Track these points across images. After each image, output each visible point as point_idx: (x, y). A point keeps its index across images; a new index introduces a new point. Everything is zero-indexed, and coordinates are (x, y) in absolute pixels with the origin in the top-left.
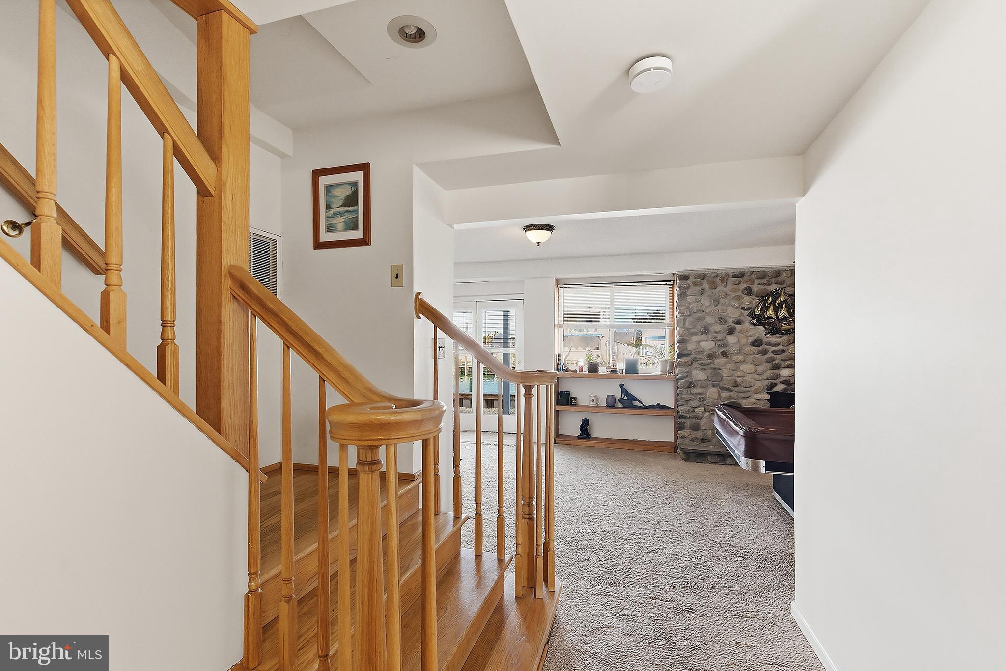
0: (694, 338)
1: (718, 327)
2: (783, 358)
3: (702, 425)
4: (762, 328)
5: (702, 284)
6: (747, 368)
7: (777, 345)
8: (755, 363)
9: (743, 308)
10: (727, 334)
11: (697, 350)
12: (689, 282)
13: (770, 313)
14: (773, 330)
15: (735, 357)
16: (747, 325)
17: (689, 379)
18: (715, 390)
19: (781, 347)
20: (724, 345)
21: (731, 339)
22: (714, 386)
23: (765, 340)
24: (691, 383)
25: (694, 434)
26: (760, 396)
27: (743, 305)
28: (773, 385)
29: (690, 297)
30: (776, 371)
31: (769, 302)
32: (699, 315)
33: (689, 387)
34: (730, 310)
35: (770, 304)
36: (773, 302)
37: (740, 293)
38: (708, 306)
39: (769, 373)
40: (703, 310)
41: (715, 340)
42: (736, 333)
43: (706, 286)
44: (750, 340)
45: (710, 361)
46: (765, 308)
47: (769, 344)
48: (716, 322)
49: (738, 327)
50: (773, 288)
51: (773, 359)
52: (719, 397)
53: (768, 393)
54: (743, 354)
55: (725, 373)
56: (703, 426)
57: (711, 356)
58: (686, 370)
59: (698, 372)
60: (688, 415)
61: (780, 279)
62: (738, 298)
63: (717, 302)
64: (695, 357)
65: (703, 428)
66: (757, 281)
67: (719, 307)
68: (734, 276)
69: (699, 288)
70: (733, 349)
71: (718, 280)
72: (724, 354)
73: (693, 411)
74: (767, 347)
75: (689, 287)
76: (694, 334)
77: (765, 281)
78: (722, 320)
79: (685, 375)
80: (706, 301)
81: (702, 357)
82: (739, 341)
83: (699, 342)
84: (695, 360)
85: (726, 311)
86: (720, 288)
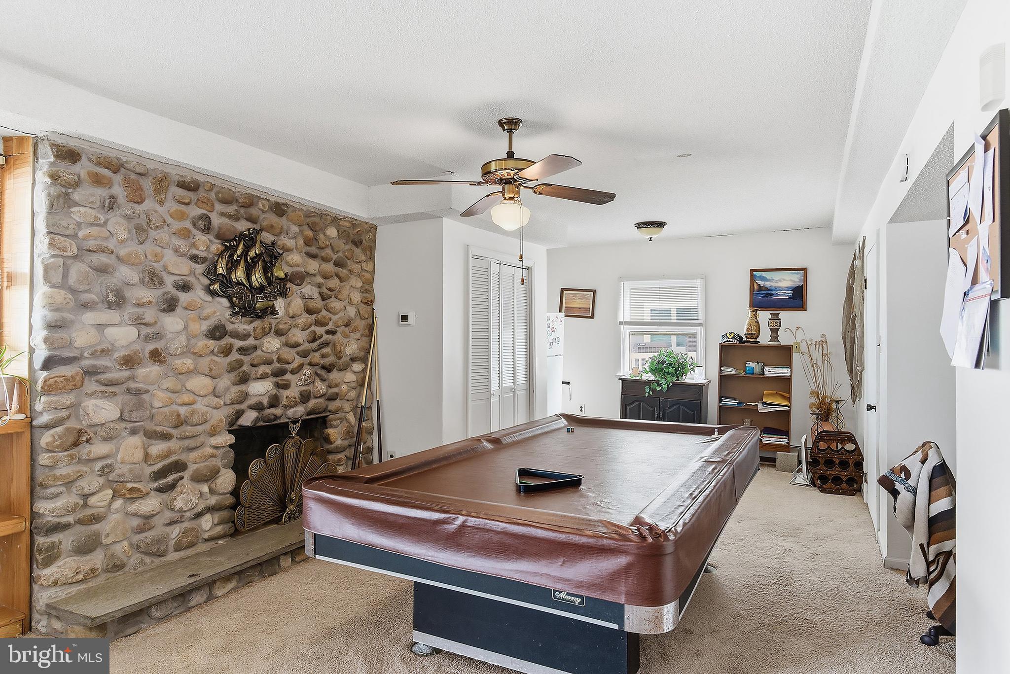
0: (90, 317)
1: (146, 294)
2: (255, 362)
3: (104, 533)
4: (225, 302)
5: (109, 184)
6: (199, 383)
7: (245, 336)
8: (213, 373)
9: (194, 258)
10: (163, 311)
11: (99, 348)
12: (82, 168)
13: (239, 274)
14: (245, 308)
15: (178, 363)
16: (198, 294)
17: (72, 424)
18: (136, 440)
19: (251, 341)
20: (158, 336)
21: (172, 323)
22: (134, 432)
23: (230, 327)
24: (80, 432)
25: (86, 562)
26: (215, 441)
27: (195, 252)
28: (239, 414)
29: (82, 209)
30: (243, 387)
31: (239, 252)
32: (103, 259)
33: (76, 444)
34: (169, 257)
35: (240, 256)
36: (245, 253)
37: (188, 224)
38: (122, 242)
39: (234, 391)
40: (113, 248)
41: (139, 322)
42: (179, 310)
43: (118, 190)
44: (205, 326)
45: (127, 374)
46: (232, 265)
47: (236, 335)
48: (142, 281)
49: (183, 297)
50: (242, 226)
51: (240, 364)
52: (147, 456)
53: (230, 432)
54: (192, 356)
55: (158, 399)
56: (108, 535)
57: (129, 362)
58: (67, 399)
59: (100, 402)
60: (70, 519)
61: (254, 211)
62: (184, 234)
63: (141, 231)
64: (94, 366)
65: (108, 541)
66: (219, 207)
67: (149, 247)
68: (182, 185)
69: (101, 192)
70: (177, 344)
71: (147, 185)
72: (156, 356)
73: (85, 505)
74: (231, 340)
75: (77, 184)
76: (86, 306)
77: (231, 209)
78: (153, 278)
79: (64, 413)
80: (118, 227)
81: (109, 364)
82: (186, 328)
83: (101, 327)
84: (90, 372)
85: (163, 257)
86: (149, 204)
